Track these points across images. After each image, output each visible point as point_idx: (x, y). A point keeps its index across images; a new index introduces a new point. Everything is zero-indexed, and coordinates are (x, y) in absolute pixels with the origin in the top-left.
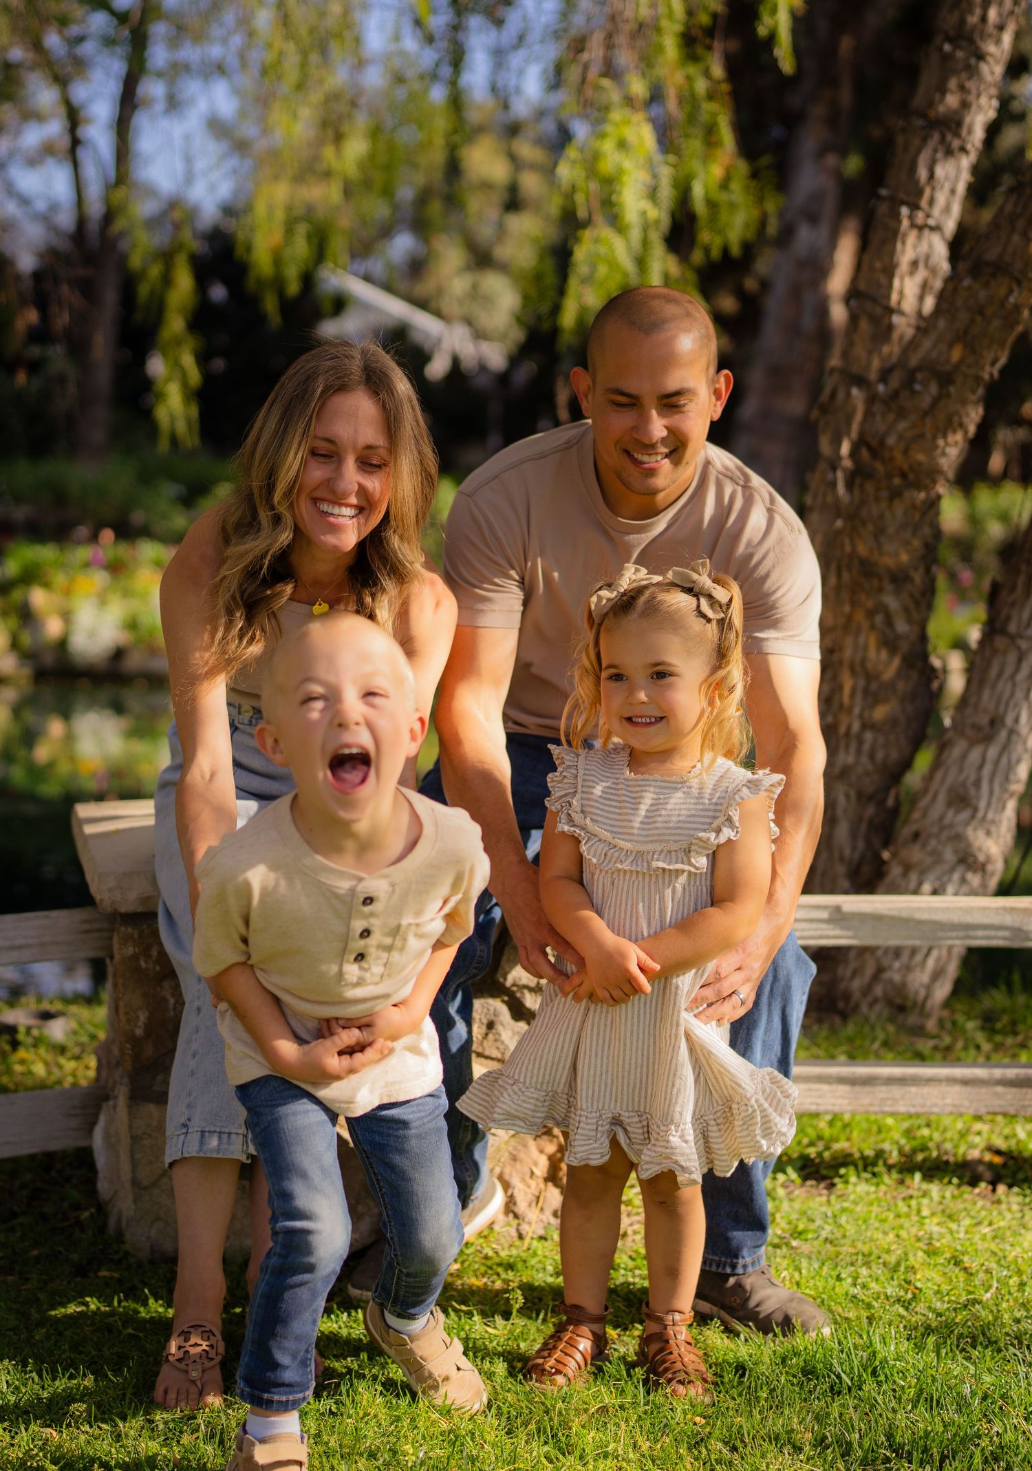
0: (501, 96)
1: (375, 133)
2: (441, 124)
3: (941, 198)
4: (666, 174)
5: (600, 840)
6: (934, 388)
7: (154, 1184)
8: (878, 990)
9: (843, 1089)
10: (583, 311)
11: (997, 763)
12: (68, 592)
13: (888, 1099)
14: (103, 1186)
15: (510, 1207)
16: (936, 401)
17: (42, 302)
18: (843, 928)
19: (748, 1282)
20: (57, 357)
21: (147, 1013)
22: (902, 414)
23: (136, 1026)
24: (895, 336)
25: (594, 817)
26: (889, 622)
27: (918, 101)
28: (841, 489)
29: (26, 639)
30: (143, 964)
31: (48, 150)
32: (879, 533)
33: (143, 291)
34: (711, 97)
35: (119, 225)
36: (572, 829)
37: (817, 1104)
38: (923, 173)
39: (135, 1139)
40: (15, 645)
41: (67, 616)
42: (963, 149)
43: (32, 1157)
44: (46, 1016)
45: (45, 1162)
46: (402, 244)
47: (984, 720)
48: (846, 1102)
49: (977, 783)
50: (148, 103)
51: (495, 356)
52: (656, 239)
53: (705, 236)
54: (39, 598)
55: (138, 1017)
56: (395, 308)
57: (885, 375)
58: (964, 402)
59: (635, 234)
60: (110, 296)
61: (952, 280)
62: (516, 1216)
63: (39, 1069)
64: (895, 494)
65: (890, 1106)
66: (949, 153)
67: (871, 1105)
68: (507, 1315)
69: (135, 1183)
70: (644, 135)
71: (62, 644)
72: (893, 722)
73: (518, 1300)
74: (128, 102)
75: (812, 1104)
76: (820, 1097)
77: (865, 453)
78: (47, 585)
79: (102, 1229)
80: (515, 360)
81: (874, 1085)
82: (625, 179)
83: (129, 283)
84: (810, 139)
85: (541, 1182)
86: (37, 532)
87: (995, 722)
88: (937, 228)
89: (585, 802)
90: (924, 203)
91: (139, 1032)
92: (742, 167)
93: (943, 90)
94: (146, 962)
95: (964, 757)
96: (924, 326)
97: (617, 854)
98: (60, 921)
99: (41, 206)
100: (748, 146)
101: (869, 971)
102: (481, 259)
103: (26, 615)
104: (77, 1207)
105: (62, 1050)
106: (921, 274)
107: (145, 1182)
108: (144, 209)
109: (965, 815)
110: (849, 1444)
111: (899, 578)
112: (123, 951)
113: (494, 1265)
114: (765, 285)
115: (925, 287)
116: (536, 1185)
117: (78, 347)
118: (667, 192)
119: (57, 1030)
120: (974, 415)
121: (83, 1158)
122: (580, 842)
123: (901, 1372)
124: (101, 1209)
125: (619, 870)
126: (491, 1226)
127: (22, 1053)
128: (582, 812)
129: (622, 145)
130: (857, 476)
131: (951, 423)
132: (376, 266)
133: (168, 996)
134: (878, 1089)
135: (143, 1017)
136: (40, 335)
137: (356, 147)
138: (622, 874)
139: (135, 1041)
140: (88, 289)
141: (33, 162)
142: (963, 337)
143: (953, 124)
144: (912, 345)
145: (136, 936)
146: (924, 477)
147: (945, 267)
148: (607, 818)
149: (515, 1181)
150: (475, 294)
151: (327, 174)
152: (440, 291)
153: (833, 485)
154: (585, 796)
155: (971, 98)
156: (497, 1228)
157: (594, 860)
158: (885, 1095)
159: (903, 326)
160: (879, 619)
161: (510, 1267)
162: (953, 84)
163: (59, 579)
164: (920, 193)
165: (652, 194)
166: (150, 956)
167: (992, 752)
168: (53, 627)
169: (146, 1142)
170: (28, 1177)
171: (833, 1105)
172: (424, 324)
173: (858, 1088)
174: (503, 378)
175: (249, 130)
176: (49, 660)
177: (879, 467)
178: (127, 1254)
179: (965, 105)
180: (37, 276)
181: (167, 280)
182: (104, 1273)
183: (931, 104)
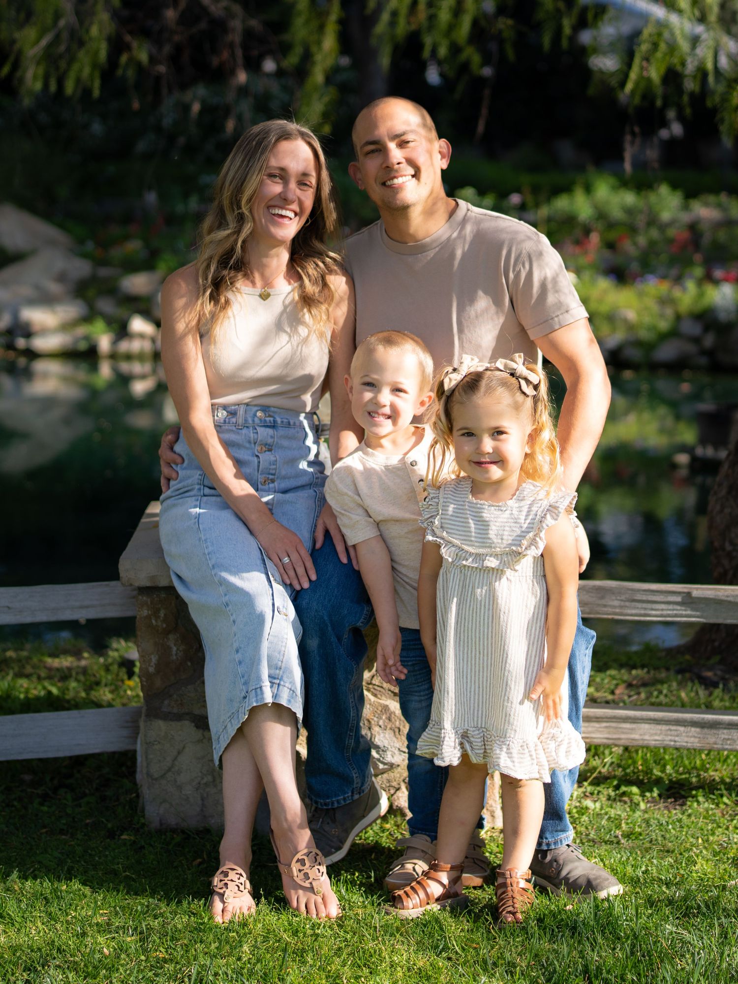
5: (453, 546)
7: (163, 776)
9: (694, 730)
13: (728, 739)
18: (693, 609)
19: (561, 858)
21: (157, 656)
23: (149, 665)
25: (449, 531)
30: (154, 622)
36: (435, 539)
37: (675, 741)
39: (149, 744)
48: (697, 740)
55: (151, 659)
65: (730, 745)
67: (715, 744)
69: (149, 775)
75: (671, 741)
76: (677, 736)
81: (719, 728)
89: (443, 521)
91: (151, 670)
94: (156, 621)
97: (464, 555)
107: (156, 775)
112: (141, 612)
122: (440, 547)
125: (465, 566)
128: (442, 527)
133: (172, 645)
134: (721, 731)
135: (154, 659)
138: (466, 568)
145: (149, 603)
148: (457, 530)
154: (443, 516)
157: (450, 560)
158: (726, 737)
166: (159, 617)
169: (157, 747)
171: (687, 742)
173: (706, 730)
182: (125, 837)
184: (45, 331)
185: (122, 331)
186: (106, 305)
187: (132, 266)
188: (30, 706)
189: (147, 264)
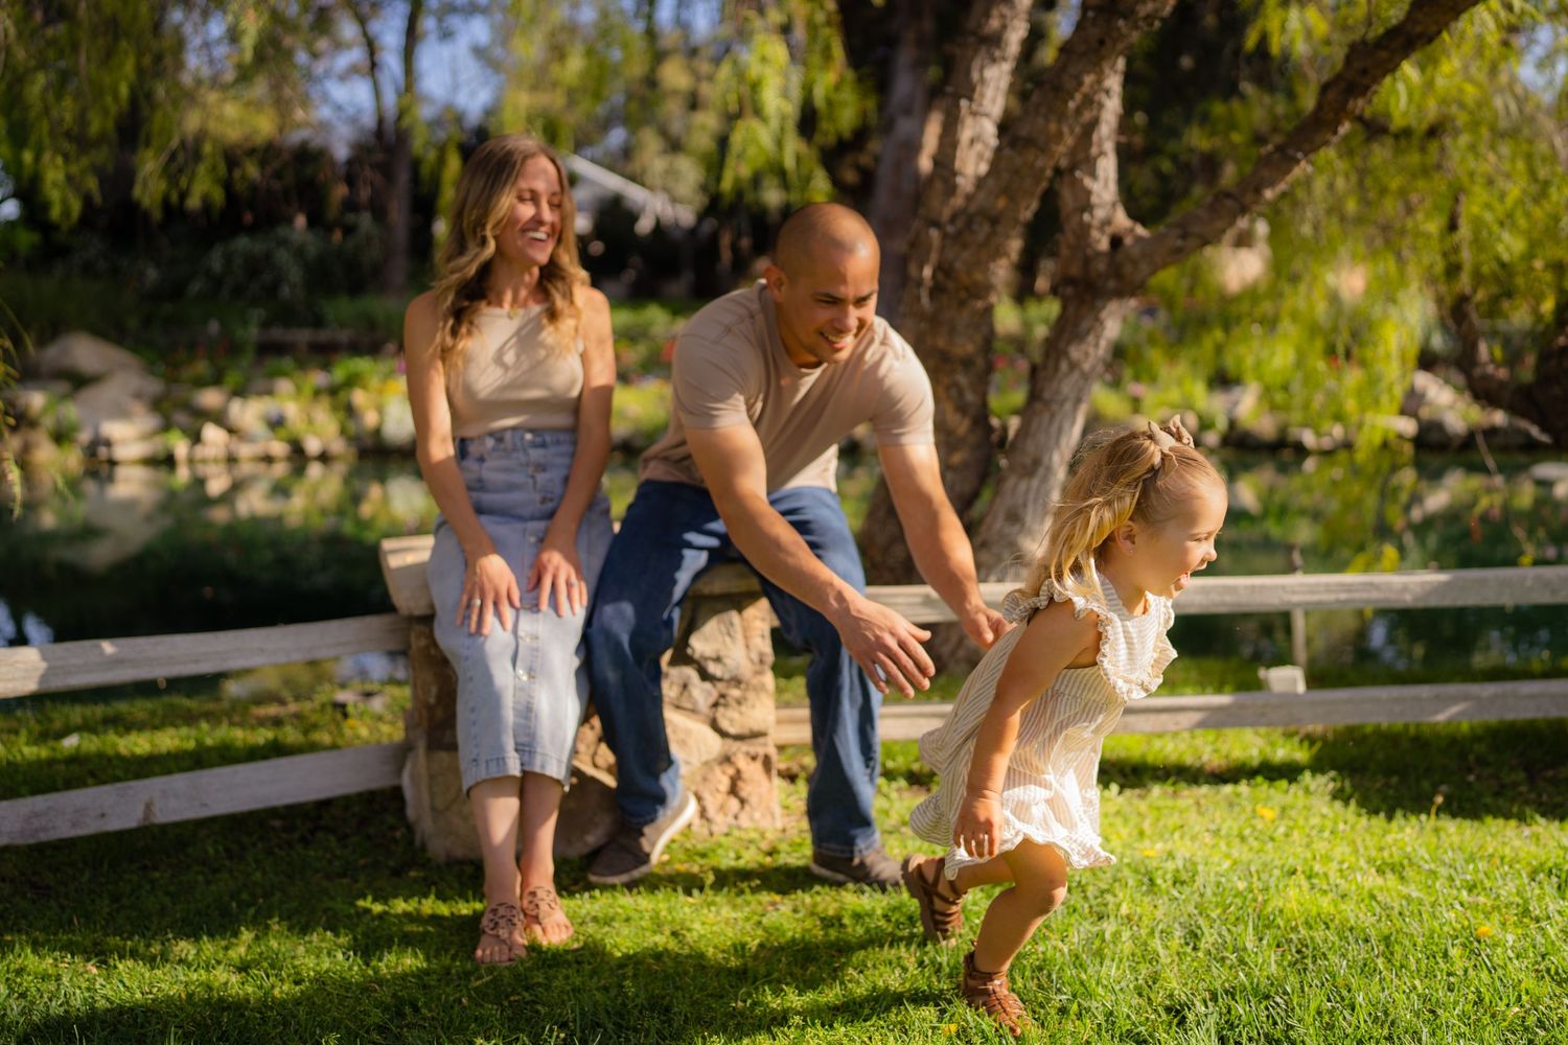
0: (683, 26)
1: (590, 53)
2: (639, 45)
3: (989, 92)
4: (796, 79)
6: (986, 228)
8: (961, 653)
10: (737, 180)
11: (1038, 490)
12: (380, 392)
14: (411, 812)
15: (703, 813)
16: (989, 237)
17: (350, 180)
19: (868, 861)
20: (365, 221)
21: (437, 687)
22: (965, 246)
23: (430, 697)
24: (959, 192)
26: (961, 393)
27: (971, 24)
28: (925, 300)
29: (352, 427)
31: (353, 70)
32: (952, 331)
33: (425, 170)
34: (828, 23)
35: (406, 122)
38: (975, 76)
39: (432, 777)
40: (343, 432)
41: (380, 410)
42: (1004, 59)
43: (360, 795)
44: (368, 695)
45: (369, 798)
46: (617, 137)
47: (1028, 461)
49: (1025, 505)
50: (425, 34)
51: (686, 216)
52: (791, 125)
53: (824, 125)
54: (359, 397)
55: (431, 691)
56: (613, 182)
57: (953, 218)
58: (1008, 237)
59: (774, 123)
60: (403, 177)
61: (998, 151)
62: (708, 820)
63: (364, 732)
64: (962, 304)
66: (994, 60)
68: (701, 889)
69: (433, 808)
70: (778, 51)
71: (377, 432)
72: (965, 465)
73: (710, 878)
74: (412, 36)
77: (940, 276)
78: (364, 387)
79: (411, 842)
80: (702, 216)
82: (764, 82)
83: (416, 164)
84: (905, 57)
85: (725, 796)
86: (356, 349)
87: (1037, 463)
88: (987, 115)
90: (976, 96)
91: (432, 700)
92: (850, 75)
93: (987, 15)
95: (1016, 486)
96: (980, 182)
98: (372, 624)
99: (351, 111)
100: (855, 58)
101: (954, 639)
102: (674, 146)
103: (350, 411)
104: (393, 828)
105: (380, 718)
106: (978, 147)
107: (440, 808)
108: (425, 112)
109: (1017, 528)
110: (940, 964)
111: (967, 363)
112: (418, 643)
113: (692, 854)
114: (877, 159)
115: (980, 157)
116: (720, 798)
117: (379, 212)
118: (796, 93)
119: (377, 704)
120: (1015, 245)
121: (396, 793)
123: (976, 913)
124: (410, 828)
126: (689, 826)
127: (351, 722)
129: (764, 60)
130: (937, 290)
131: (999, 252)
132: (598, 151)
135: (434, 690)
136: (350, 205)
137: (575, 64)
139: (430, 708)
140: (387, 171)
141: (343, 78)
142: (1006, 191)
143: (995, 41)
144: (969, 198)
146: (982, 290)
147: (993, 142)
149: (707, 796)
150: (671, 172)
151: (555, 85)
152: (644, 171)
153: (918, 298)
155: (1008, 21)
156: (694, 828)
159: (965, 183)
160: (954, 392)
161: (703, 855)
162: (995, 12)
163: (374, 382)
164: (973, 89)
165: (785, 93)
167: (1035, 483)
168: (370, 419)
169: (440, 779)
170: (356, 809)
172: (635, 194)
174: (693, 232)
175: (498, 52)
176: (369, 442)
177: (951, 285)
178: (429, 860)
179: (1004, 27)
180: (350, 162)
181: (441, 161)
182: (413, 874)
183: (980, 26)
184: (124, 442)
185: (196, 438)
186: (181, 418)
187: (201, 383)
188: (254, 754)
189: (216, 380)
